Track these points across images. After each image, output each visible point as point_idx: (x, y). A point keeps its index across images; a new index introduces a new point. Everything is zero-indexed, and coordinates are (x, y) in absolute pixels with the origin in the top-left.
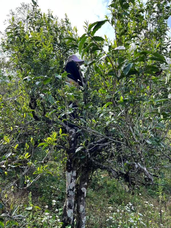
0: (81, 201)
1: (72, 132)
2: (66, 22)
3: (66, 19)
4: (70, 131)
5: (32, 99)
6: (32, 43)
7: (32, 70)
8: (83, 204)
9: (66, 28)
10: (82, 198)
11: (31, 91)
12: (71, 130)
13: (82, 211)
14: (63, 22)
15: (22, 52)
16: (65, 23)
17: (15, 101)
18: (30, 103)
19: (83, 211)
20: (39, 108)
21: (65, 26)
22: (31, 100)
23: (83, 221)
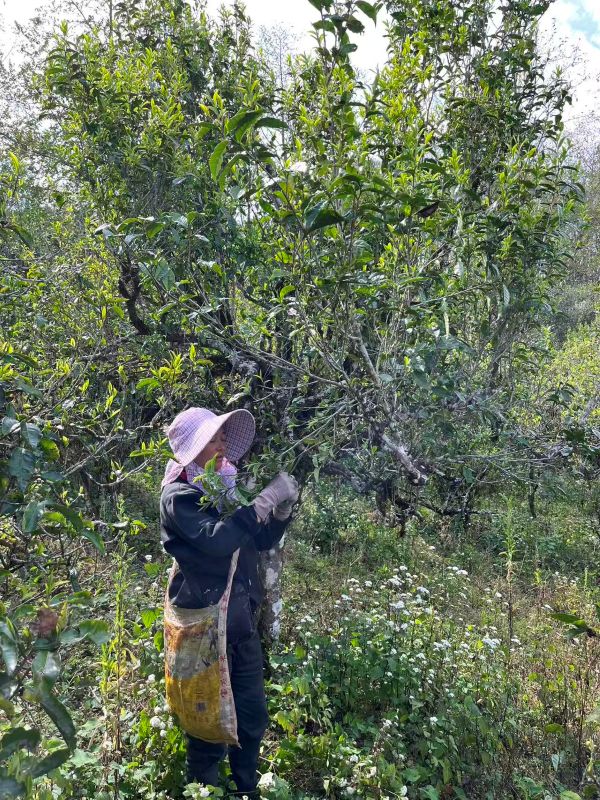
0: (269, 558)
1: (245, 370)
2: (235, 15)
3: (236, 7)
4: (241, 365)
5: (125, 271)
6: (119, 101)
7: (124, 185)
8: (276, 568)
9: (237, 35)
10: (272, 552)
11: (121, 248)
12: (244, 364)
13: (272, 583)
14: (225, 16)
15: (91, 128)
16: (232, 19)
17: (79, 277)
18: (120, 282)
19: (275, 585)
20: (149, 296)
21: (234, 28)
22: (123, 274)
23: (274, 610)
